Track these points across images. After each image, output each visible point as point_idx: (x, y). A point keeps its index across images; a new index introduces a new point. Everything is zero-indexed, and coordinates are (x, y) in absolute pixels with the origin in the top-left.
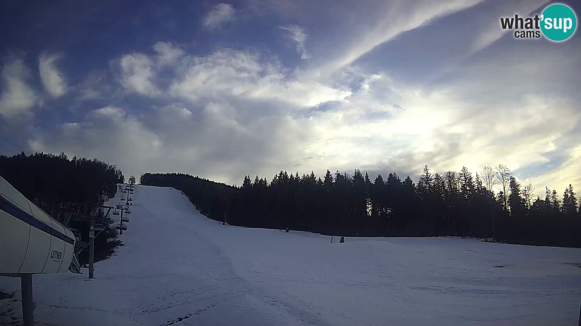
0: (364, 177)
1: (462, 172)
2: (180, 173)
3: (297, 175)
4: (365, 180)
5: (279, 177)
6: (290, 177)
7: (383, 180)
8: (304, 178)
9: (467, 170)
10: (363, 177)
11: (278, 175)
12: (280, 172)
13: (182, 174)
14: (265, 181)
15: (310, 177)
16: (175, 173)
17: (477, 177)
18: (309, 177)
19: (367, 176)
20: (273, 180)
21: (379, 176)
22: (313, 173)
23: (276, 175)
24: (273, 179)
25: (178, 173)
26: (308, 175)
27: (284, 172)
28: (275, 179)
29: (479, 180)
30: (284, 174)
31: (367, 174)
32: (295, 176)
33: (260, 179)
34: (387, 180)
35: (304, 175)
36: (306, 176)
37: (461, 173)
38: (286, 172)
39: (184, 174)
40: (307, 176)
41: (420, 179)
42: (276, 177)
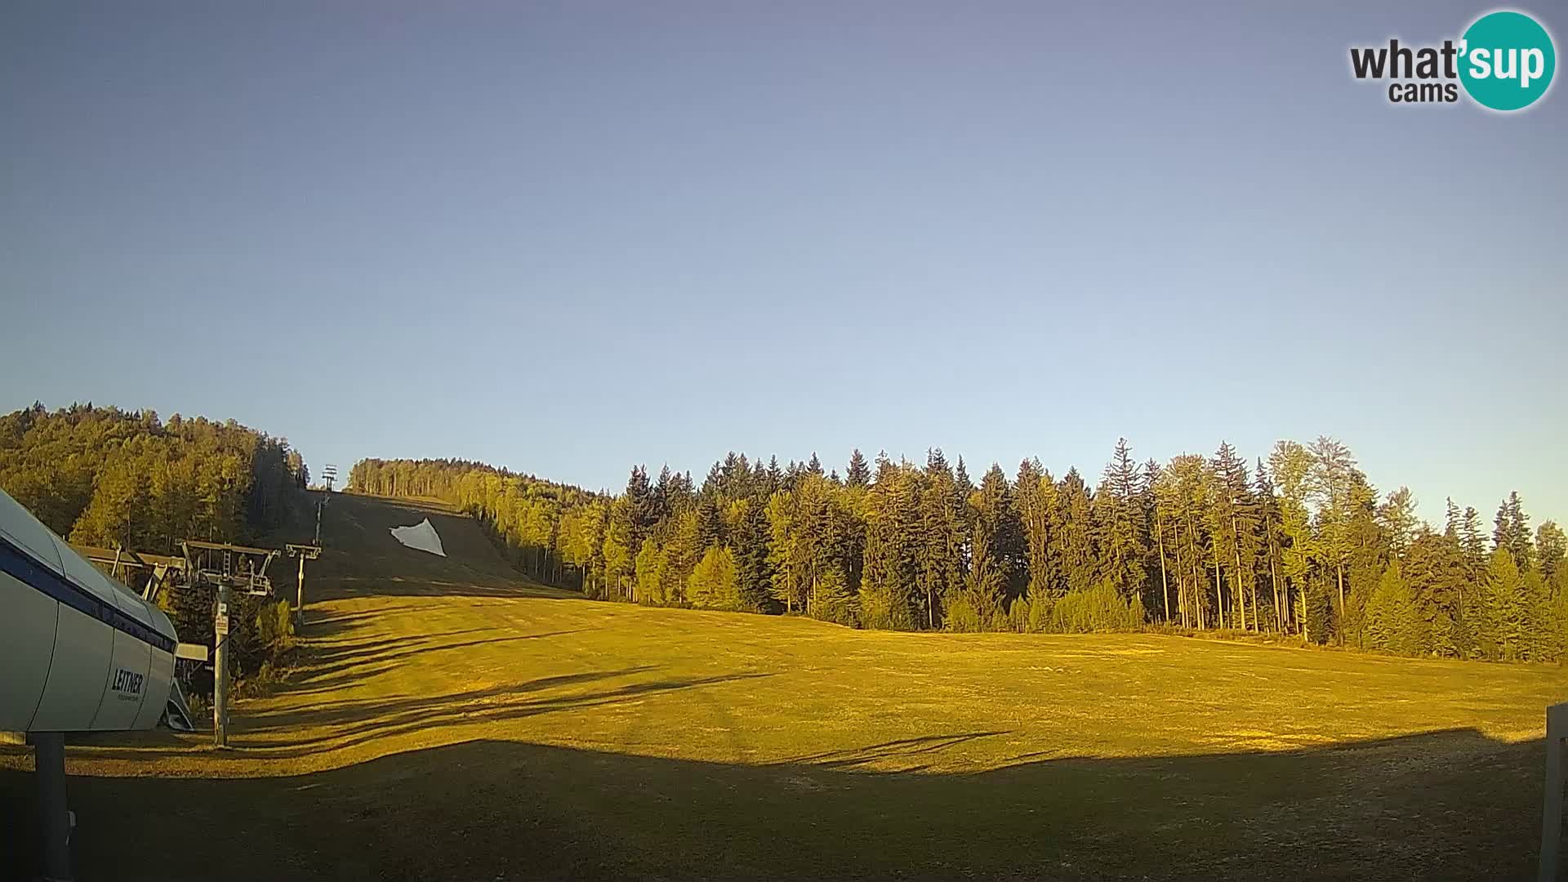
0: (955, 471)
1: (1219, 458)
2: (457, 460)
3: (774, 464)
4: (956, 478)
5: (724, 469)
6: (754, 470)
7: (1005, 477)
8: (793, 471)
9: (1232, 452)
10: (951, 468)
11: (722, 464)
12: (726, 457)
13: (463, 461)
14: (688, 481)
15: (808, 469)
16: (444, 459)
17: (1261, 471)
18: (806, 469)
19: (961, 468)
20: (709, 478)
21: (993, 468)
22: (815, 459)
23: (718, 463)
24: (709, 474)
25: (454, 459)
26: (802, 463)
27: (740, 456)
28: (714, 474)
29: (1265, 478)
30: (739, 462)
31: (961, 462)
32: (766, 466)
33: (673, 475)
34: (1018, 478)
35: (792, 464)
36: (797, 467)
37: (1217, 461)
38: (742, 455)
39: (468, 460)
40: (800, 466)
41: (1105, 474)
42: (715, 469)
